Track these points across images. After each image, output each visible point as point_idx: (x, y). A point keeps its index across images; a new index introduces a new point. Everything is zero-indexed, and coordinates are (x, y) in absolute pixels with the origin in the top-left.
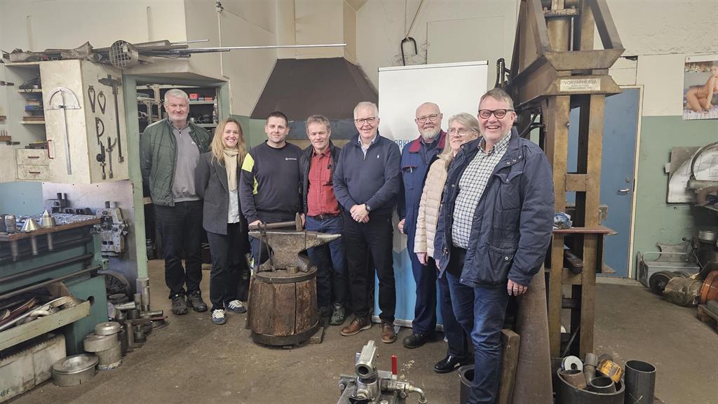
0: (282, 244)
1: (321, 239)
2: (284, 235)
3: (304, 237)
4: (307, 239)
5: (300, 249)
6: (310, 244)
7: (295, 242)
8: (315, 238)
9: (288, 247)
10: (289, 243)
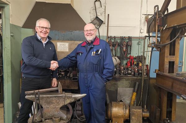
0: (49, 103)
1: (75, 98)
2: (51, 97)
3: (64, 97)
4: (66, 98)
5: (61, 105)
6: (68, 101)
7: (58, 101)
8: (71, 97)
9: (53, 105)
10: (54, 102)
